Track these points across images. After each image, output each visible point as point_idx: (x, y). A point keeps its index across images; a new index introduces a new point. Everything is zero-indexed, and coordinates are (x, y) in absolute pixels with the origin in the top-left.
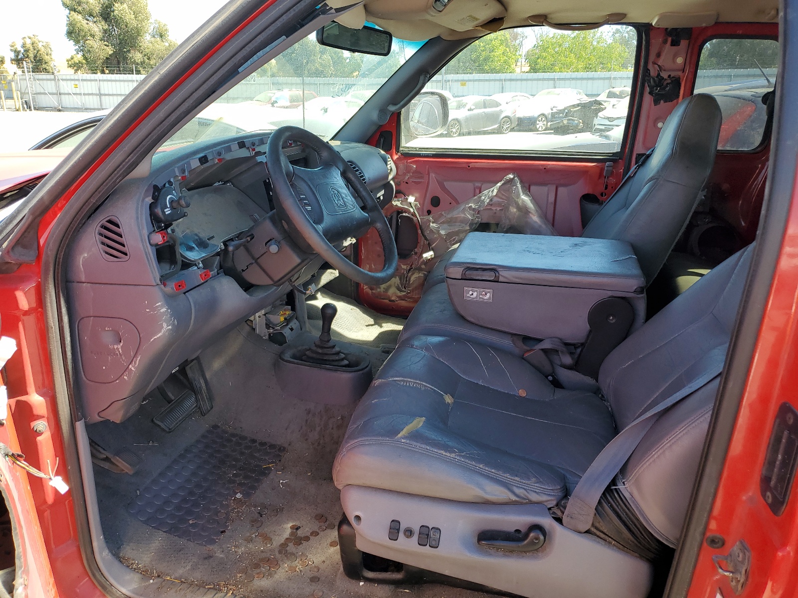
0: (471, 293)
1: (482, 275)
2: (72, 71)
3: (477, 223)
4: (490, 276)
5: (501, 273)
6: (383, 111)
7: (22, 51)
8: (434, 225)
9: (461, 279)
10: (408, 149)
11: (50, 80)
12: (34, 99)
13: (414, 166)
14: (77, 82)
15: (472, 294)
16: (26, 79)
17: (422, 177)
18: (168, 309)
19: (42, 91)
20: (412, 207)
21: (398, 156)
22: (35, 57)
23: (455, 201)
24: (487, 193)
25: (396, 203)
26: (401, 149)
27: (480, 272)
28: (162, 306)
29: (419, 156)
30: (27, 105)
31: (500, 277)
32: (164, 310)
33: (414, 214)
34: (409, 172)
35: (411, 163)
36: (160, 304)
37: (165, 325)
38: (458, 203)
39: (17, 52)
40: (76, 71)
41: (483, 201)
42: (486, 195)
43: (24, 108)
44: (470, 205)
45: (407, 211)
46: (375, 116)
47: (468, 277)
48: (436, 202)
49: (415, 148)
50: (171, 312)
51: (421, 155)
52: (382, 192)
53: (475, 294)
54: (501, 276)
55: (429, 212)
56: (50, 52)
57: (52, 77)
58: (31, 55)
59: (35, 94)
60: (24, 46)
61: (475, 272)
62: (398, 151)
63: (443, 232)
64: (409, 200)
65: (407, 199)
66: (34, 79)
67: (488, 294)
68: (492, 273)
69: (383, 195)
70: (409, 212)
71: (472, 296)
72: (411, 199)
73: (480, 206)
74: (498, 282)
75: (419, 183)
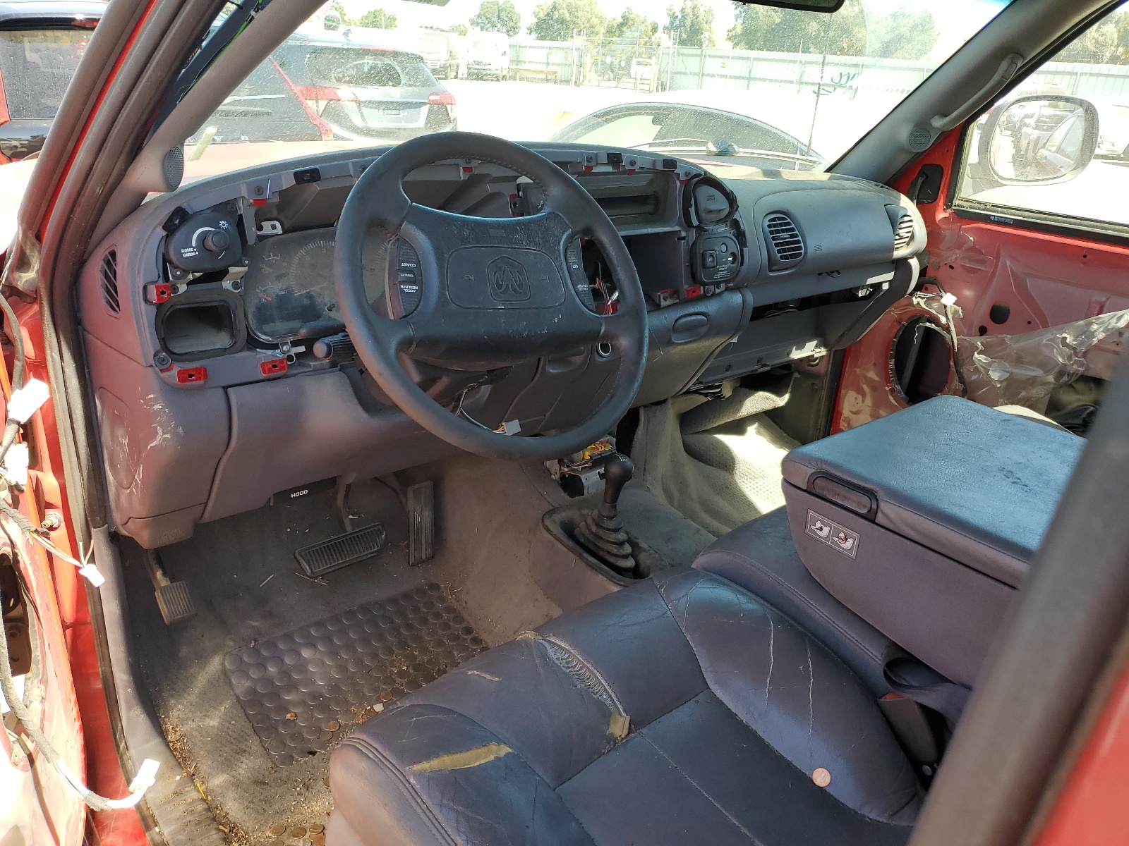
0: (818, 525)
1: (845, 498)
2: (730, 44)
3: (1073, 374)
4: (859, 503)
5: (882, 505)
6: (921, 126)
7: (680, 17)
8: (982, 358)
9: (805, 491)
10: (970, 204)
11: (696, 55)
12: (672, 78)
13: (971, 238)
14: (725, 60)
15: (821, 529)
16: (669, 54)
17: (983, 262)
18: (164, 407)
19: (684, 70)
20: (947, 316)
21: (947, 215)
22: (693, 25)
23: (1038, 321)
24: (1106, 319)
25: (919, 300)
26: (956, 202)
27: (843, 490)
28: (155, 401)
29: (986, 219)
30: (662, 86)
31: (880, 515)
32: (157, 407)
33: (947, 329)
34: (959, 247)
35: (967, 231)
36: (152, 396)
37: (160, 431)
38: (1045, 325)
39: (674, 17)
40: (735, 45)
41: (1092, 335)
42: (1103, 323)
43: (657, 91)
44: (1064, 335)
45: (934, 320)
46: (904, 134)
47: (819, 491)
48: (999, 315)
49: (985, 204)
50: (170, 413)
51: (992, 218)
52: (890, 276)
53: (826, 530)
54: (883, 512)
55: (983, 331)
56: (711, 19)
57: (699, 51)
58: (688, 23)
59: (676, 73)
60: (683, 10)
61: (832, 486)
62: (949, 204)
63: (995, 375)
64: (943, 301)
65: (942, 297)
66: (678, 55)
67: (850, 541)
68: (866, 500)
69: (890, 282)
70: (937, 322)
71: (819, 532)
72: (949, 299)
73: (1081, 344)
74: (873, 522)
75: (977, 271)
